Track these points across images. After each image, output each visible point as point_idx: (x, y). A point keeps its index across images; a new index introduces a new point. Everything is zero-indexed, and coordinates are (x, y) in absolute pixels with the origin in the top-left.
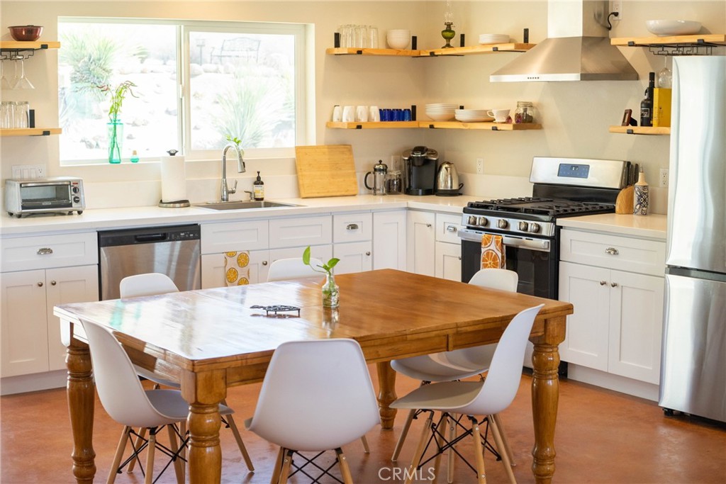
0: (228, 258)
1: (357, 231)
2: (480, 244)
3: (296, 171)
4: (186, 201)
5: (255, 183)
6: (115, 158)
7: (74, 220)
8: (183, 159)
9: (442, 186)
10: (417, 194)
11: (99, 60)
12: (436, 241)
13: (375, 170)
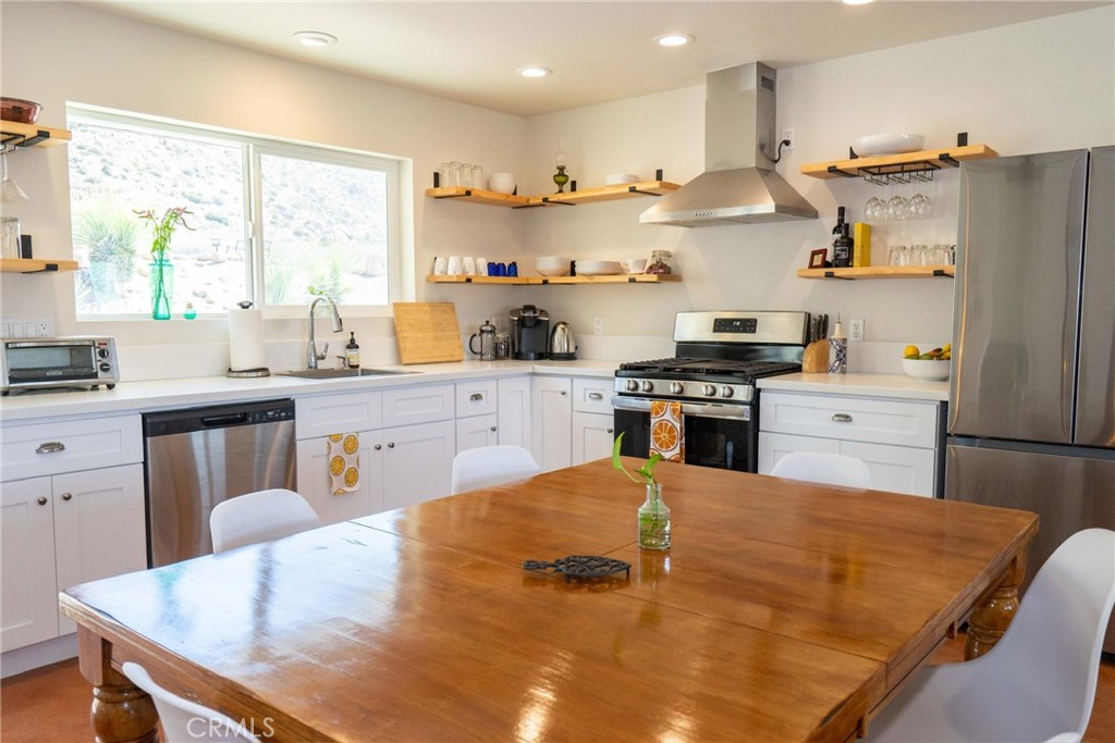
0: (332, 444)
1: (482, 402)
2: (649, 413)
3: (395, 333)
4: (265, 369)
5: (348, 347)
6: (162, 312)
7: (102, 396)
8: (259, 312)
9: (557, 349)
10: (528, 359)
11: (121, 240)
12: (572, 410)
13: (482, 331)
